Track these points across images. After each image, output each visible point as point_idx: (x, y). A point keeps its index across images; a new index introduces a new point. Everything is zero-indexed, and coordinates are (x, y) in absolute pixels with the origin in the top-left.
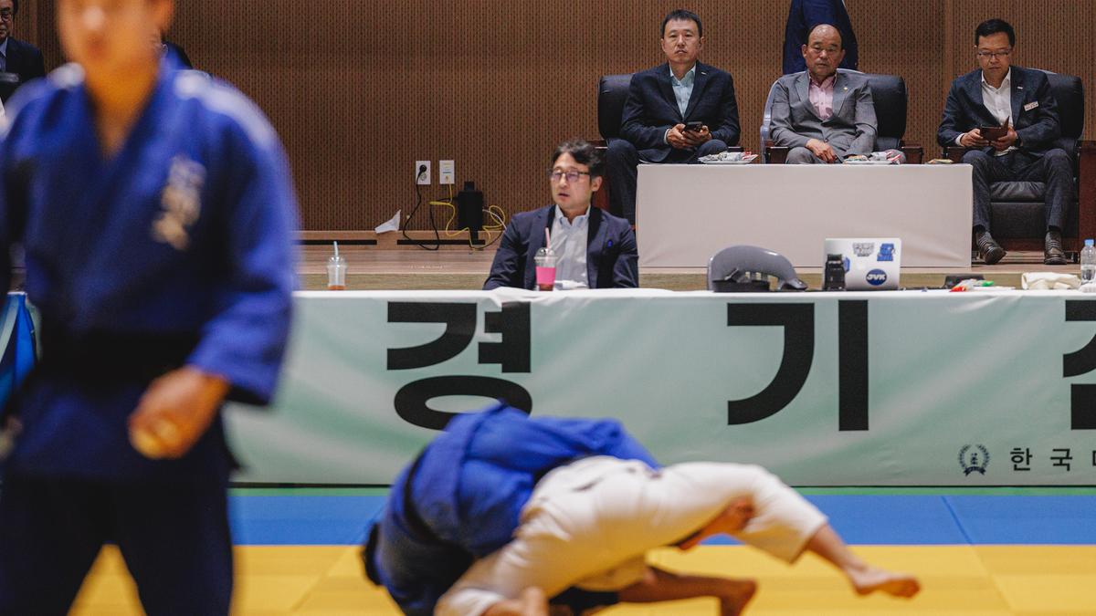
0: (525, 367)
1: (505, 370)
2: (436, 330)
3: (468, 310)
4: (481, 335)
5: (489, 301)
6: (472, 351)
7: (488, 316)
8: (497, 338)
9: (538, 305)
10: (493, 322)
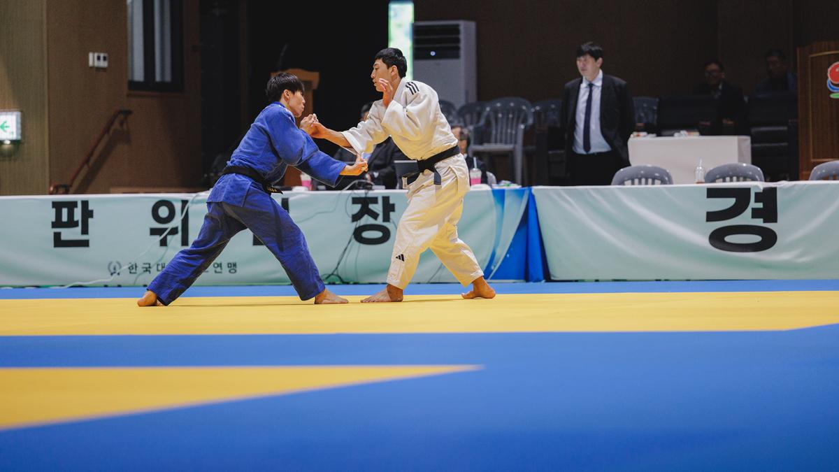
0: (775, 220)
1: (764, 222)
2: (730, 202)
3: (747, 191)
4: (753, 204)
5: (757, 187)
6: (748, 212)
7: (756, 194)
8: (760, 205)
9: (780, 188)
10: (759, 197)
